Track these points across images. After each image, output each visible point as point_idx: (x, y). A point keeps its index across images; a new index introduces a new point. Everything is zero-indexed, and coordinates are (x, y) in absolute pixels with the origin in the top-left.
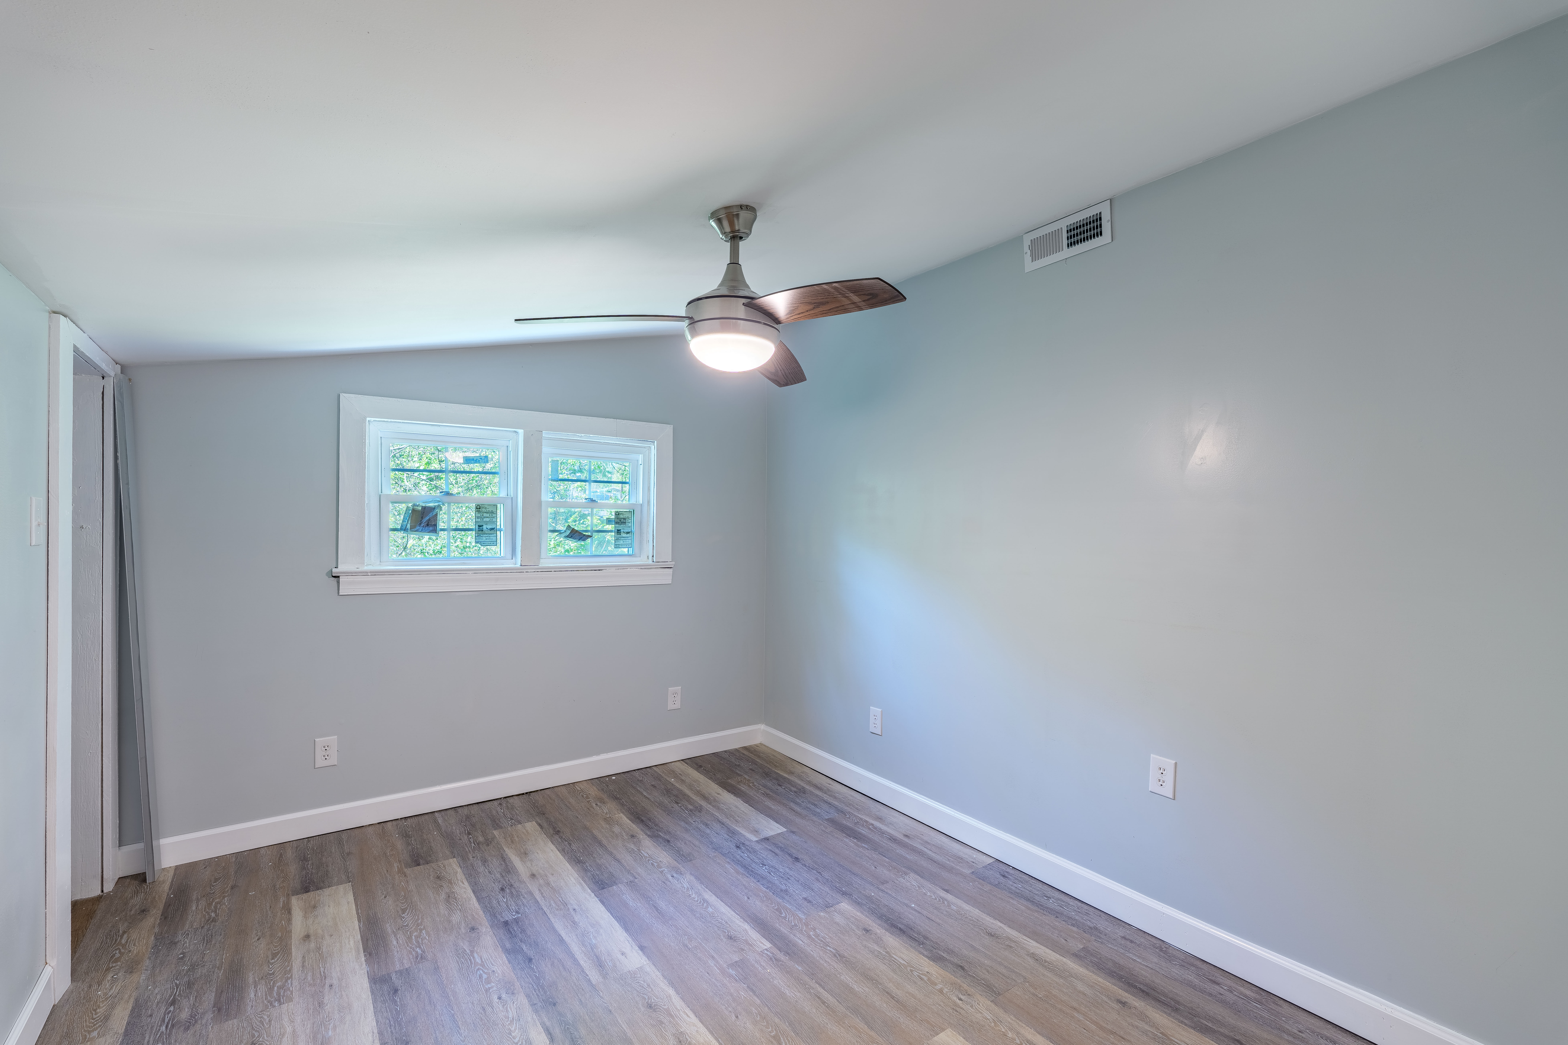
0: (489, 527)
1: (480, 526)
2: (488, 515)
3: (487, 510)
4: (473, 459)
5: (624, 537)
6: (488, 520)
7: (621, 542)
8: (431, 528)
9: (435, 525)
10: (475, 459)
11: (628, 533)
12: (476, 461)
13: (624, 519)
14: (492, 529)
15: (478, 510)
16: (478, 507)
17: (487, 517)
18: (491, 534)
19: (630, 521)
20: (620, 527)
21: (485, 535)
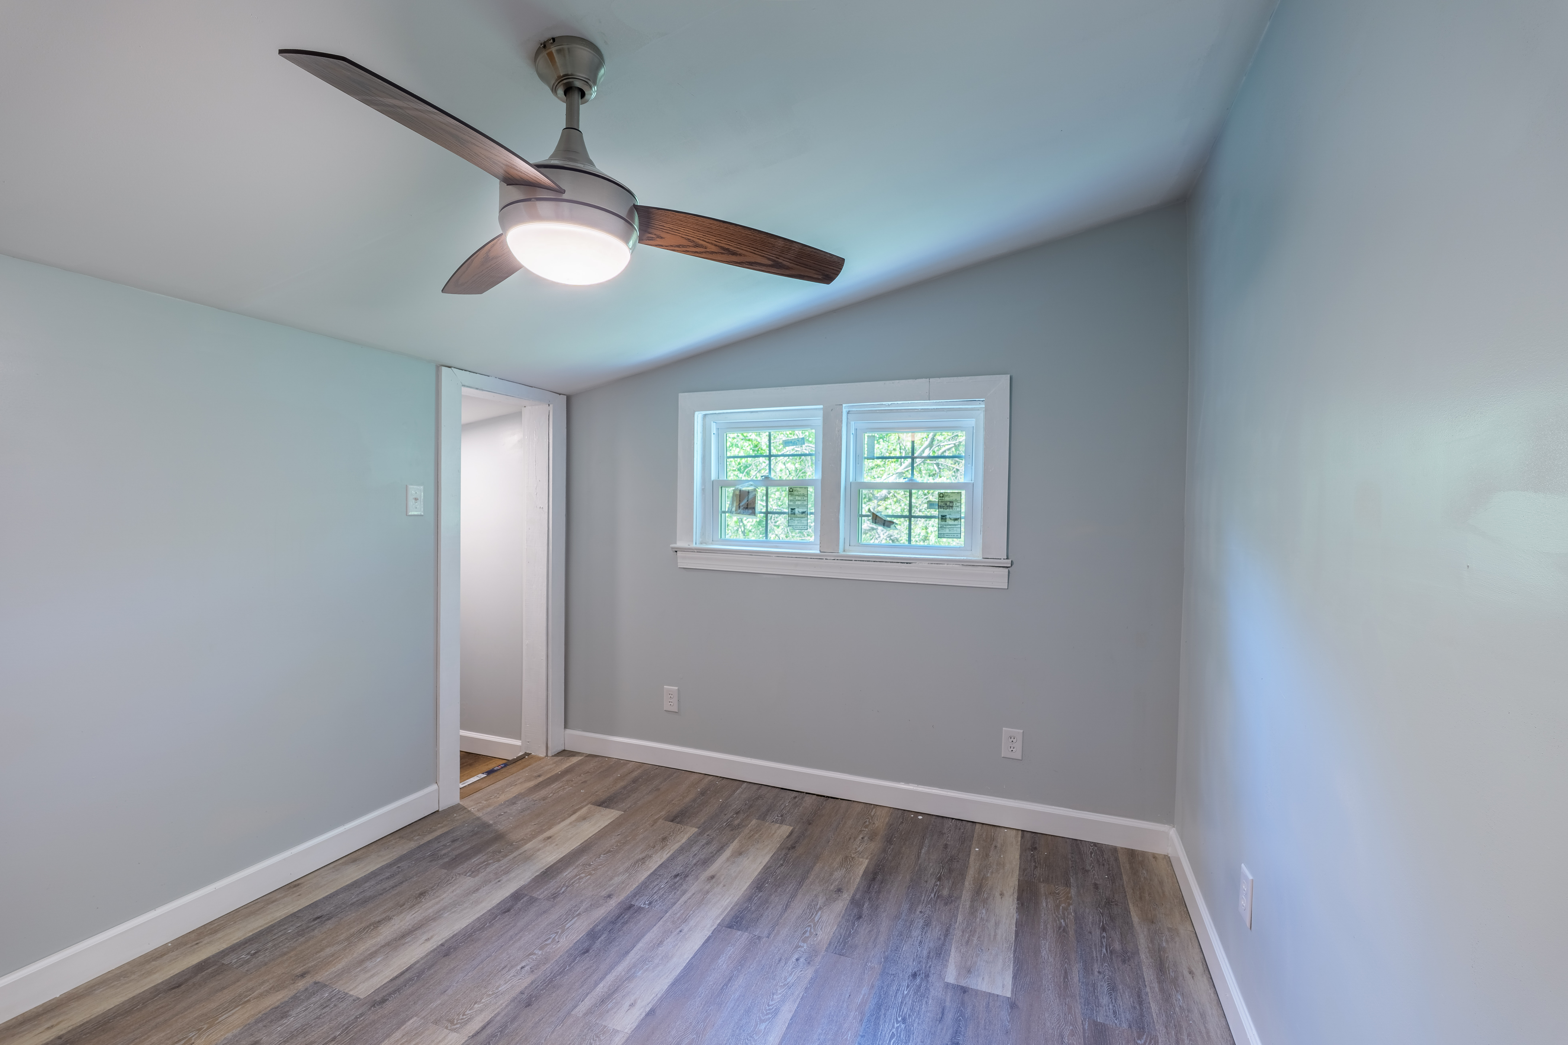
0: (801, 510)
1: (792, 509)
2: (800, 498)
3: (799, 493)
4: (791, 442)
5: (950, 525)
6: (799, 503)
7: (947, 531)
8: (750, 511)
9: (754, 508)
10: (793, 442)
11: (956, 519)
12: (794, 443)
13: (951, 502)
14: (803, 513)
15: (791, 493)
16: (791, 490)
17: (799, 500)
18: (802, 517)
19: (958, 504)
20: (946, 512)
21: (797, 519)
